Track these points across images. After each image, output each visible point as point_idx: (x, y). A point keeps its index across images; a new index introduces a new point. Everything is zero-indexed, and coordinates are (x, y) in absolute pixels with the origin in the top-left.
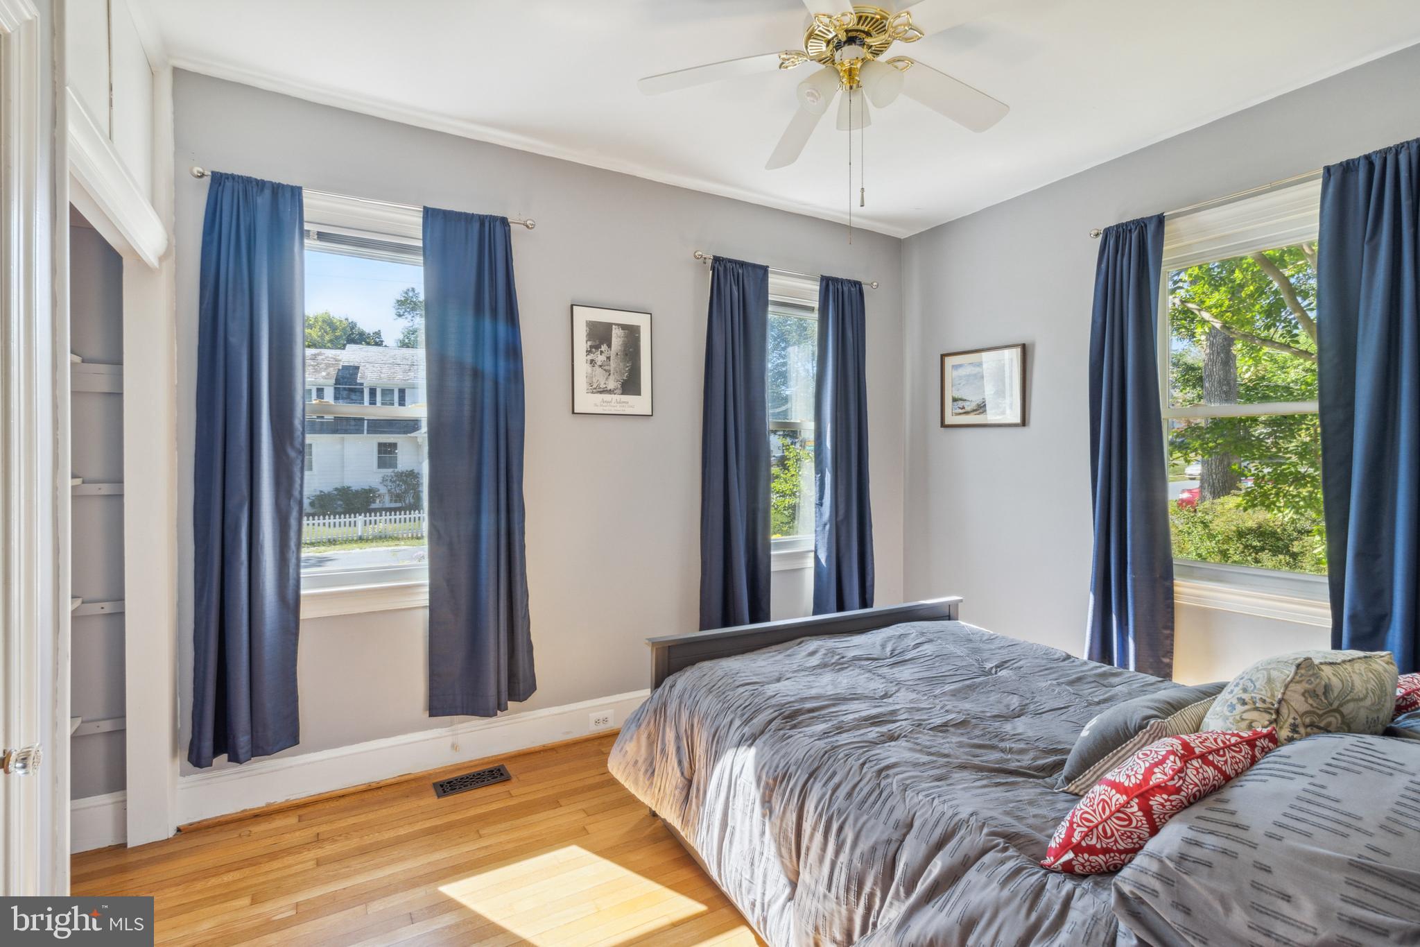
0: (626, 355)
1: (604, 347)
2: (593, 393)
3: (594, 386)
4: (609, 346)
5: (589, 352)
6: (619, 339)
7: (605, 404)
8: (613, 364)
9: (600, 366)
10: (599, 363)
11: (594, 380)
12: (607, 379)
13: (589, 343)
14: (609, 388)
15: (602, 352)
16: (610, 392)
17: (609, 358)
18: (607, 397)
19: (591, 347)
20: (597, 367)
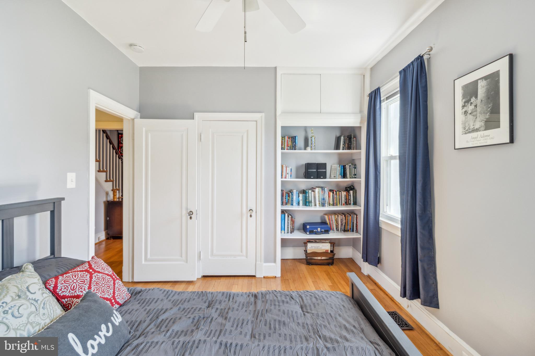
0: (489, 98)
1: (473, 100)
2: (466, 133)
3: (467, 129)
4: (476, 97)
5: (463, 107)
6: (483, 89)
7: (473, 140)
8: (479, 109)
9: (470, 114)
10: (470, 112)
11: (467, 125)
12: (475, 121)
13: (464, 101)
14: (476, 128)
15: (471, 103)
16: (477, 130)
17: (476, 106)
18: (474, 134)
19: (465, 102)
20: (468, 114)
